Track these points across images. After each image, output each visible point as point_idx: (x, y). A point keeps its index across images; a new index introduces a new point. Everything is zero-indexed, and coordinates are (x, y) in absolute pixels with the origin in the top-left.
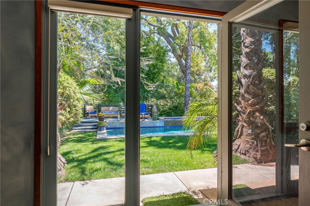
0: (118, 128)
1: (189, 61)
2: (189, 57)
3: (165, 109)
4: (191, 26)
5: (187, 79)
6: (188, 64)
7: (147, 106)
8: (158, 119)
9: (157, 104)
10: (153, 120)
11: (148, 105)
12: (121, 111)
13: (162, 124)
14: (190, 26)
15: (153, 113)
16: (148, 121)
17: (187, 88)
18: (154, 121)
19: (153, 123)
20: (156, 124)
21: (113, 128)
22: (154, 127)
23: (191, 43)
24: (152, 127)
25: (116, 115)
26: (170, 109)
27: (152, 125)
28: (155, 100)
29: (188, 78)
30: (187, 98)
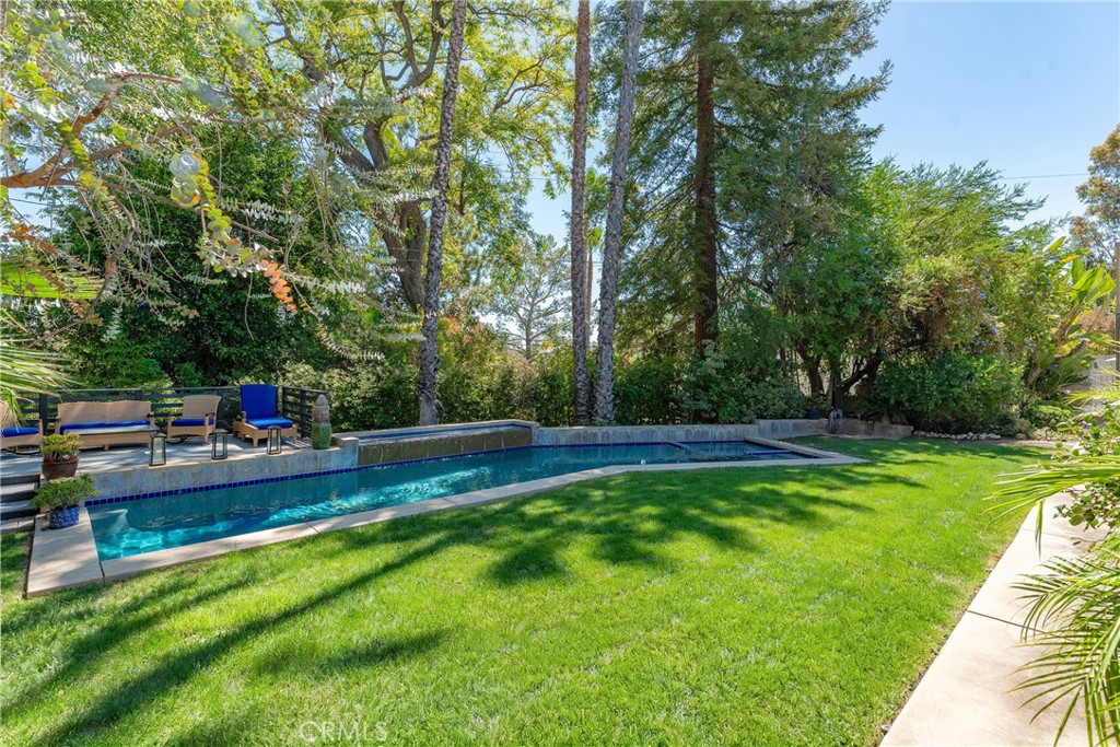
0: (152, 495)
1: (437, 245)
2: (439, 232)
3: (348, 402)
4: (448, 131)
5: (432, 302)
6: (435, 253)
7: (280, 391)
8: (334, 442)
9: (320, 383)
10: (315, 448)
11: (284, 389)
12: (167, 415)
13: (351, 461)
14: (445, 132)
15: (317, 421)
16: (295, 455)
17: (428, 330)
18: (319, 453)
19: (316, 459)
20: (329, 461)
21: (125, 499)
22: (320, 474)
23: (445, 185)
24: (311, 475)
25: (145, 439)
26: (367, 401)
27: (310, 468)
28: (312, 371)
29: (434, 298)
30: (431, 363)
